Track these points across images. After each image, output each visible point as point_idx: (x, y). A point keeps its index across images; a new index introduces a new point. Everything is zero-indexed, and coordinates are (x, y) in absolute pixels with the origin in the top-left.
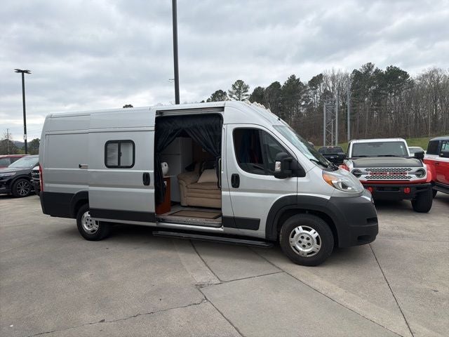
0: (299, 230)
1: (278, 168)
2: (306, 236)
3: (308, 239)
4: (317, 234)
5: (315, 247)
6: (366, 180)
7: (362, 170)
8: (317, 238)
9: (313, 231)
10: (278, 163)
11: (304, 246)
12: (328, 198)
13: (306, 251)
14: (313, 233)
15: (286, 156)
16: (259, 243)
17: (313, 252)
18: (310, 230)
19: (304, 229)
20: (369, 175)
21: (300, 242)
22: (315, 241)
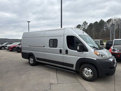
0: (86, 69)
1: (78, 49)
2: (88, 71)
3: (88, 72)
4: (91, 71)
5: (91, 75)
6: (117, 52)
7: (116, 49)
8: (91, 72)
9: (90, 70)
10: (78, 47)
11: (87, 75)
12: (95, 59)
13: (88, 76)
14: (90, 71)
15: (81, 45)
16: (73, 72)
17: (90, 77)
18: (89, 69)
19: (87, 69)
20: (118, 51)
21: (86, 73)
22: (91, 73)
